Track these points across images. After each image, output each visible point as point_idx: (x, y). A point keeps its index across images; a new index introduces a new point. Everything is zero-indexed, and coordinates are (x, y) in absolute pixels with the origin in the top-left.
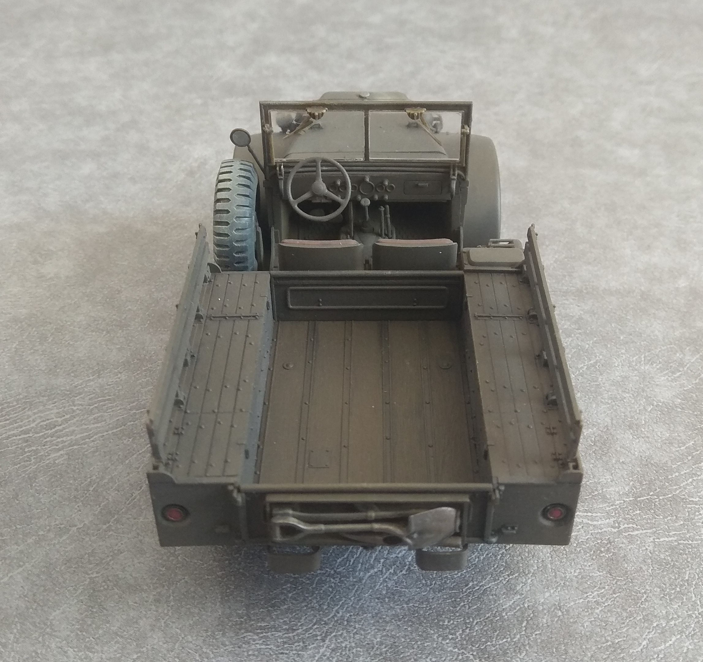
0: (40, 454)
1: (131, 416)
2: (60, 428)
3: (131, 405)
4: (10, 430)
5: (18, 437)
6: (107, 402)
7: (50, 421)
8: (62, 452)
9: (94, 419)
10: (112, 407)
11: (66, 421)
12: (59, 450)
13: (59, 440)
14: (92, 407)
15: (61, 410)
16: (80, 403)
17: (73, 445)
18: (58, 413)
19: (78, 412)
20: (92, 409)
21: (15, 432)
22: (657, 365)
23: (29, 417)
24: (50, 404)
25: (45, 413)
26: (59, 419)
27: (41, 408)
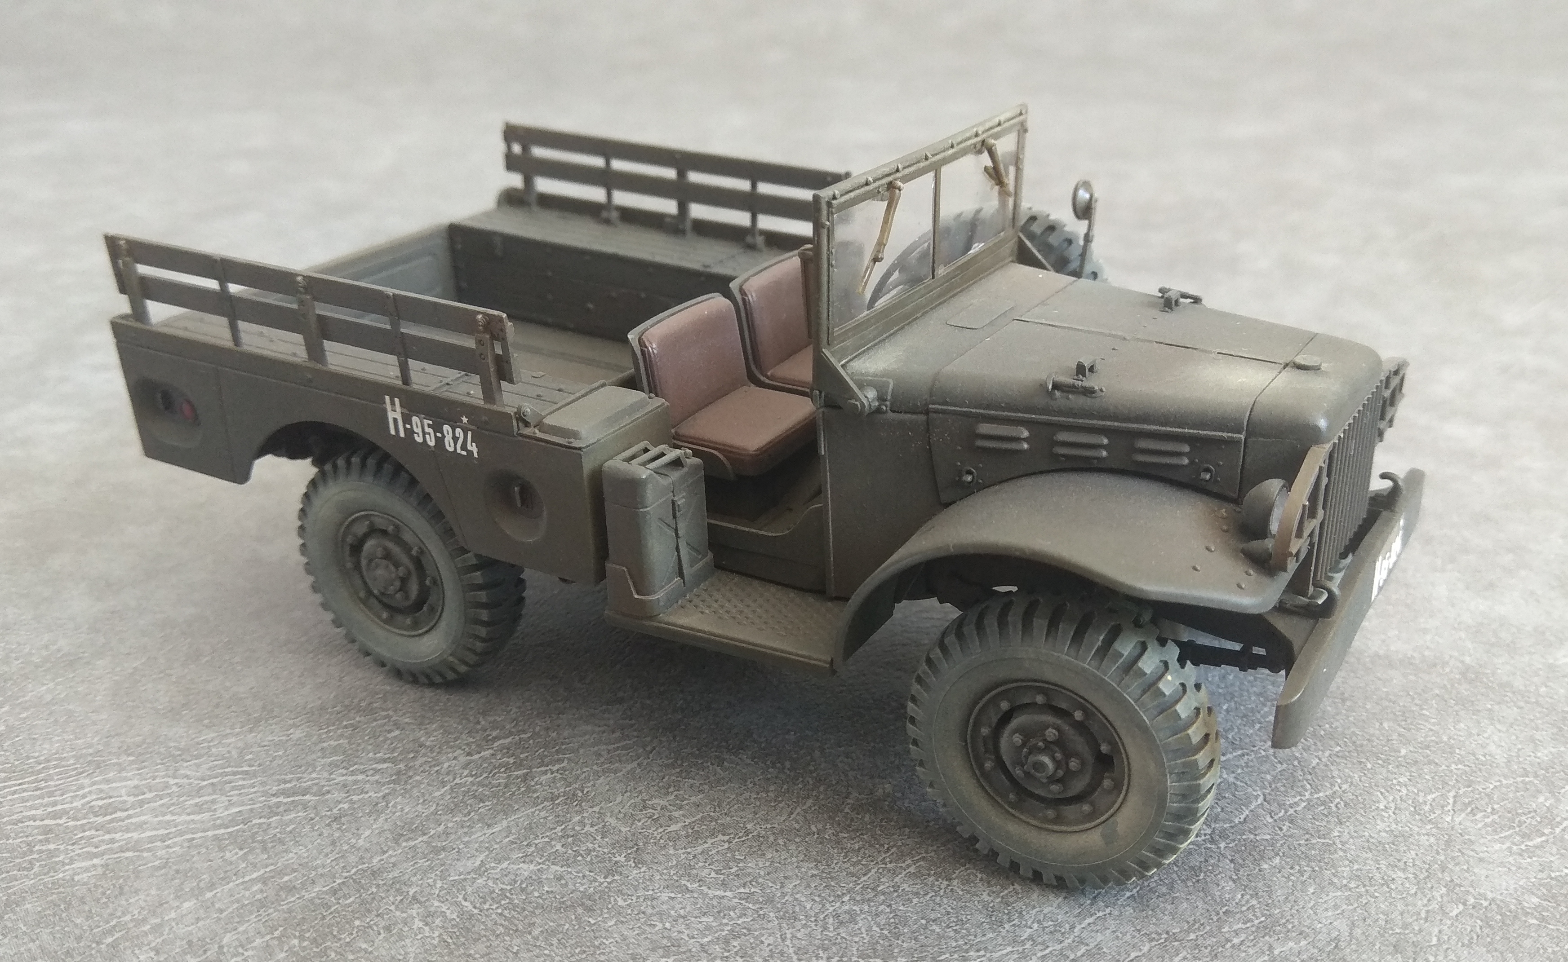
0: (57, 859)
1: (270, 807)
2: (125, 814)
3: (282, 786)
4: (31, 808)
5: (38, 823)
6: (238, 776)
7: (112, 800)
8: (95, 861)
9: (196, 805)
10: (243, 786)
11: (141, 803)
12: (95, 855)
13: (107, 837)
14: (205, 783)
15: (144, 782)
16: (189, 773)
17: (128, 850)
18: (136, 787)
19: (175, 789)
20: (201, 788)
21: (39, 812)
22: (1485, 817)
23: (81, 787)
24: (132, 770)
25: (114, 785)
26: (132, 799)
27: (111, 775)
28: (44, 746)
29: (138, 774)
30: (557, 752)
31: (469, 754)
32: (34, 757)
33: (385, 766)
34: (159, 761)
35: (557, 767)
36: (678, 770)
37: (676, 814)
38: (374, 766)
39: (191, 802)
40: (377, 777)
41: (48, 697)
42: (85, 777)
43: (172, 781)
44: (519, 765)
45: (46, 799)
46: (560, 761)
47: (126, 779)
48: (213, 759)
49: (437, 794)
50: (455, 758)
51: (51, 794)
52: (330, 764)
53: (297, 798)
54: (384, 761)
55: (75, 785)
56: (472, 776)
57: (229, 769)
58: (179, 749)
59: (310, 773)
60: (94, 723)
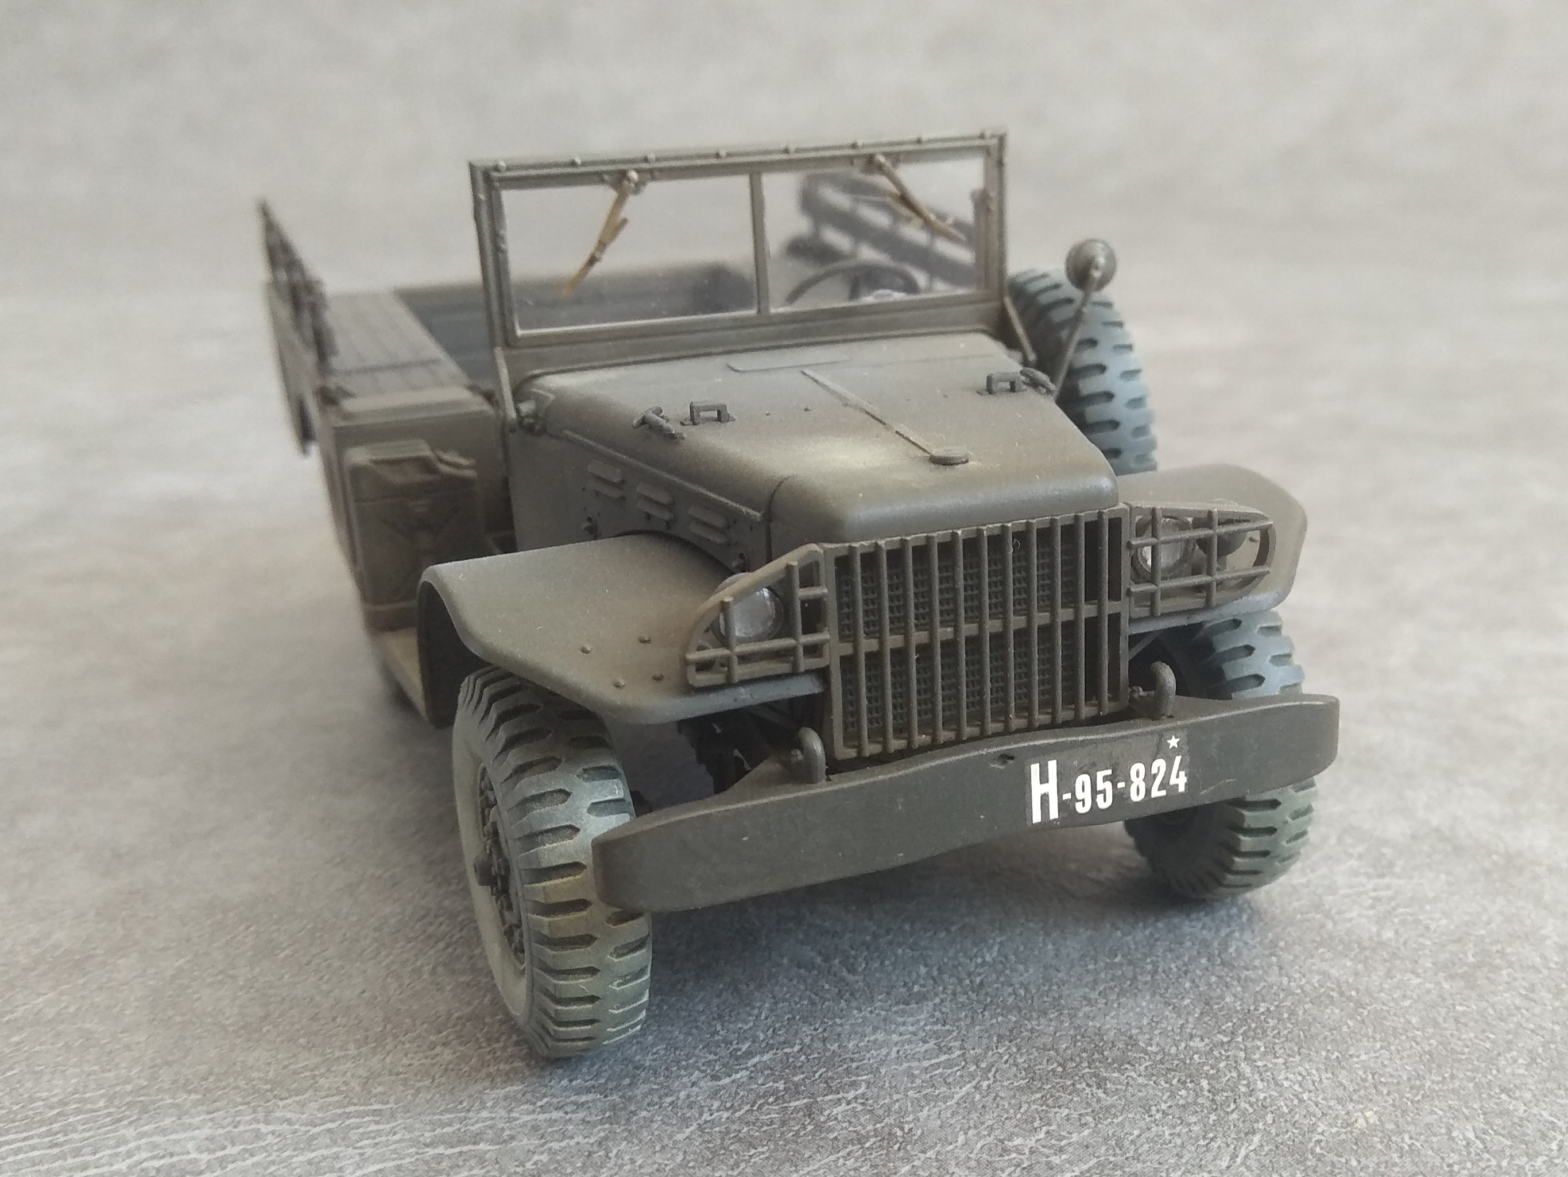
1: (427, 1163)
3: (438, 1131)
6: (366, 1119)
7: (175, 1159)
10: (379, 1133)
14: (318, 1129)
15: (220, 1131)
16: (289, 1115)
18: (210, 1139)
19: (270, 1139)
20: (314, 1137)
23: (122, 1141)
24: (199, 1114)
25: (174, 1137)
26: (205, 1157)
27: (168, 1121)
28: (54, 1082)
29: (211, 1120)
30: (848, 1072)
31: (715, 1078)
32: (40, 1099)
33: (590, 1097)
34: (239, 1100)
35: (851, 1095)
36: (1039, 1095)
37: (1055, 1160)
38: (573, 1098)
39: (301, 1158)
40: (581, 1115)
41: (51, 1013)
42: (125, 1127)
43: (264, 1129)
44: (795, 1091)
45: (70, 1161)
46: (854, 1085)
47: (191, 1127)
48: (323, 1094)
49: (679, 1137)
50: (693, 1084)
51: (77, 1153)
52: (506, 1098)
53: (465, 1149)
54: (588, 1091)
55: (112, 1138)
56: (727, 1109)
57: (351, 1109)
58: (267, 1082)
59: (478, 1111)
60: (128, 1047)
